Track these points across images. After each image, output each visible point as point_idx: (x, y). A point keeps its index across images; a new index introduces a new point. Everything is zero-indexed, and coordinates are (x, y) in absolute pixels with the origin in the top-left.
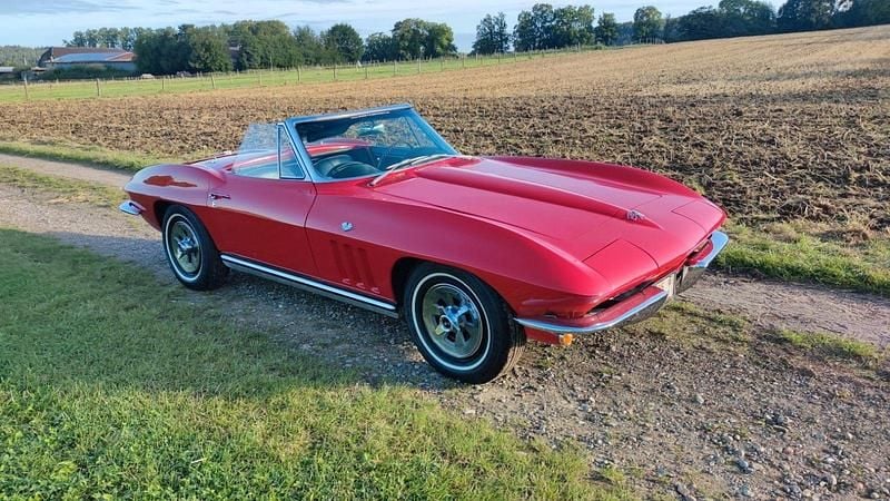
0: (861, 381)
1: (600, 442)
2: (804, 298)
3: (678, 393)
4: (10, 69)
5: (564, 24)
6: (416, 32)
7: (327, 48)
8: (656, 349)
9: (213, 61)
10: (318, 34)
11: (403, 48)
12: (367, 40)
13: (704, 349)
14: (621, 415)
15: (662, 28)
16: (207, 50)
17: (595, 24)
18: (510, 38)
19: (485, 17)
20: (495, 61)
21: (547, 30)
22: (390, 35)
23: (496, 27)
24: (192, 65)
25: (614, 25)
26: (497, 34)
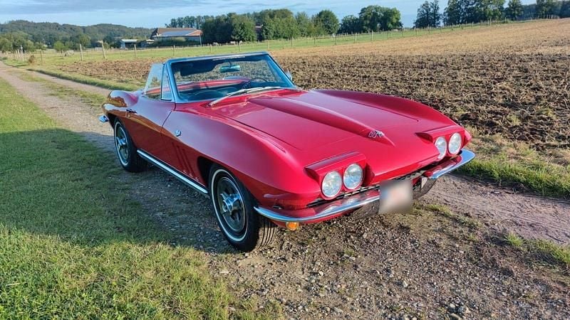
0: (553, 285)
1: (300, 308)
2: (551, 210)
3: (391, 276)
4: (135, 40)
5: (482, 6)
6: (375, 14)
7: (315, 26)
8: (397, 240)
9: (246, 35)
10: (310, 16)
11: (366, 25)
12: (343, 20)
13: (435, 243)
14: (335, 288)
15: (560, 8)
16: (242, 28)
17: (506, 6)
18: (441, 17)
19: (424, 3)
20: (426, 32)
21: (469, 11)
22: (358, 17)
23: (432, 9)
24: (233, 37)
25: (521, 6)
26: (431, 14)
